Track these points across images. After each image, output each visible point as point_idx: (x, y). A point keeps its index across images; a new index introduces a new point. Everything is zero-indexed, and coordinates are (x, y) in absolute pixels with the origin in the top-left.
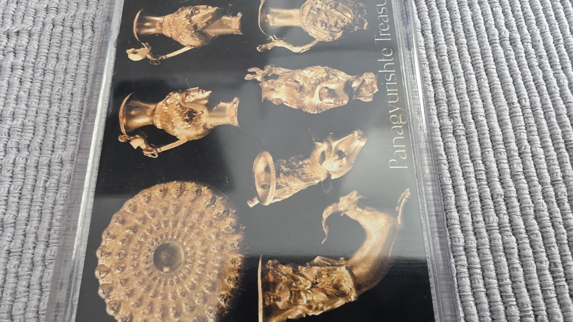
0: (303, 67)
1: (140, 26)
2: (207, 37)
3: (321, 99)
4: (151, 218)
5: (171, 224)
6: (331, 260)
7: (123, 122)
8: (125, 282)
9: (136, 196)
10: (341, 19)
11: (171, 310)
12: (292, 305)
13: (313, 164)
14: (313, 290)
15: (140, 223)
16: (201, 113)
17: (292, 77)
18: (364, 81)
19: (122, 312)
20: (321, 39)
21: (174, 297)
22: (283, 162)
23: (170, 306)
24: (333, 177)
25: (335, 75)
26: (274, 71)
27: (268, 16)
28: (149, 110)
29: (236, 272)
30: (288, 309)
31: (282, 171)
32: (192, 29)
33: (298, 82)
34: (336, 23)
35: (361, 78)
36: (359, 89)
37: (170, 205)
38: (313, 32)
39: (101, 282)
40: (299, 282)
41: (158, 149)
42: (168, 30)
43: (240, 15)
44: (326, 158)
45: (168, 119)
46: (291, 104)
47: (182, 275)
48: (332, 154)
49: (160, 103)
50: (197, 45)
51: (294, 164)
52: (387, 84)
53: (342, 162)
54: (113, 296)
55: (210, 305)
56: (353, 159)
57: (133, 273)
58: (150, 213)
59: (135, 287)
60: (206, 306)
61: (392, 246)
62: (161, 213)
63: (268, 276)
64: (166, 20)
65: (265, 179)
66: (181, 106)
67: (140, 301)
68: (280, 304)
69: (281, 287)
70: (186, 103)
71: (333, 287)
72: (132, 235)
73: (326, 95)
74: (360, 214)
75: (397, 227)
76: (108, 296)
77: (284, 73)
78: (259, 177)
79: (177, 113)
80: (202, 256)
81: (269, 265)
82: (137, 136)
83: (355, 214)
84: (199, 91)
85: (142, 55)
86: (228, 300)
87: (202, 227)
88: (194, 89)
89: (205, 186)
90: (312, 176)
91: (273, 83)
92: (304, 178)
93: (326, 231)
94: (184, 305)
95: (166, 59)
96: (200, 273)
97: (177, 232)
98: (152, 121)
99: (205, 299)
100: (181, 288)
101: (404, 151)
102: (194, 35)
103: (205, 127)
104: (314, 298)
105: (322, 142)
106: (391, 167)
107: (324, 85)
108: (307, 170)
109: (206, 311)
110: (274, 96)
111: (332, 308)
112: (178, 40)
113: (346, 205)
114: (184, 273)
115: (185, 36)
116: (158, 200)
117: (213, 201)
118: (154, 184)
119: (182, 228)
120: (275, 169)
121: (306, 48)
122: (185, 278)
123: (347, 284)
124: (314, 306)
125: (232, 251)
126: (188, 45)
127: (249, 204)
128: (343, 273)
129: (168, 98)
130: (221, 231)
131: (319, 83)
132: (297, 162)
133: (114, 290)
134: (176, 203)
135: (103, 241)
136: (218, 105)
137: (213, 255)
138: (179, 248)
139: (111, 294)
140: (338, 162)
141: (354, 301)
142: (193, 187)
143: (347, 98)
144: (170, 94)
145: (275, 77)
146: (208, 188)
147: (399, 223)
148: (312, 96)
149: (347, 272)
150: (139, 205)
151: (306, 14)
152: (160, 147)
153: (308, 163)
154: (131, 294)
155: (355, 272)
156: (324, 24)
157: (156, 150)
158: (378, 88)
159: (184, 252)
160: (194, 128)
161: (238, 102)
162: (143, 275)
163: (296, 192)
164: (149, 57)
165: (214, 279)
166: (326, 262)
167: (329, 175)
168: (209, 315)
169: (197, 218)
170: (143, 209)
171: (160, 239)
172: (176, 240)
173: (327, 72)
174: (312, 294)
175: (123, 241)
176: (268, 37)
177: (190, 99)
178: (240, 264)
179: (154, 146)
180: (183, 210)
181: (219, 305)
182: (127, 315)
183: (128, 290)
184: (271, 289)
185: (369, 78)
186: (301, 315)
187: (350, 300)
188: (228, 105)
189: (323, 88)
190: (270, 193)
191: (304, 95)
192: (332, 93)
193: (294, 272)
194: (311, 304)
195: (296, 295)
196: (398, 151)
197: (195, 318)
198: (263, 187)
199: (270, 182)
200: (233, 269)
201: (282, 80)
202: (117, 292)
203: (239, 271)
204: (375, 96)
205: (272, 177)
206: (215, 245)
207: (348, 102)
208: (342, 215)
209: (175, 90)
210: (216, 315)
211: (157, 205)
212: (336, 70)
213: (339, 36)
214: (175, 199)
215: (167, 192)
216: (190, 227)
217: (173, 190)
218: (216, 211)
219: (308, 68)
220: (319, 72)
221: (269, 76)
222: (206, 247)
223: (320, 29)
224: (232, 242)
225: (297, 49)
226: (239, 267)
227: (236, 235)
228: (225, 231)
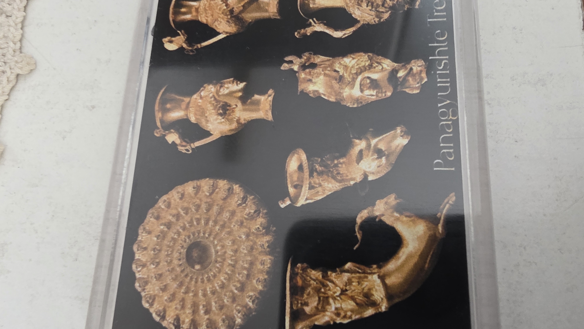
0: (344, 54)
1: (177, 13)
2: (244, 22)
3: (362, 91)
4: (184, 215)
5: (203, 222)
6: (363, 267)
7: (158, 115)
8: (159, 277)
9: (170, 192)
11: (201, 307)
12: (320, 311)
13: (349, 163)
14: (343, 297)
15: (173, 220)
16: (234, 106)
17: (331, 66)
18: (411, 69)
19: (156, 306)
20: (366, 21)
21: (205, 295)
22: (317, 160)
23: (200, 303)
24: (370, 178)
25: (379, 63)
26: (312, 59)
28: (183, 103)
29: (265, 274)
30: (315, 315)
31: (316, 170)
32: (228, 13)
33: (338, 72)
34: (384, 2)
35: (409, 67)
37: (203, 202)
38: (357, 13)
39: (138, 275)
40: (328, 288)
41: (192, 145)
42: (203, 16)
44: (364, 156)
45: (202, 112)
46: (328, 97)
47: (212, 273)
48: (371, 153)
49: (195, 96)
50: (233, 32)
51: (329, 162)
52: (438, 72)
53: (381, 161)
54: (148, 290)
55: (238, 305)
56: (393, 159)
57: (167, 269)
58: (183, 210)
59: (169, 282)
60: (235, 305)
61: (430, 256)
62: (193, 210)
63: (297, 280)
64: (202, 4)
65: (298, 178)
66: (215, 99)
67: (172, 297)
68: (307, 309)
69: (309, 292)
70: (220, 95)
71: (363, 295)
72: (166, 231)
73: (368, 86)
74: (397, 219)
75: (438, 235)
76: (144, 290)
77: (322, 62)
78: (291, 176)
79: (211, 106)
80: (232, 256)
81: (298, 268)
82: (172, 130)
83: (393, 219)
84: (233, 82)
85: (177, 44)
86: (256, 301)
87: (232, 226)
88: (228, 80)
89: (236, 184)
90: (347, 176)
91: (310, 72)
92: (339, 178)
93: (359, 236)
94: (213, 304)
95: (201, 48)
96: (229, 272)
97: (208, 230)
98: (187, 115)
99: (234, 299)
100: (211, 286)
101: (452, 151)
102: (230, 21)
103: (238, 121)
104: (344, 306)
105: (360, 139)
106: (435, 169)
107: (366, 74)
108: (342, 169)
109: (235, 311)
110: (311, 88)
111: (361, 317)
112: (214, 27)
113: (383, 210)
114: (214, 271)
115: (221, 22)
116: (191, 197)
117: (244, 200)
118: (187, 182)
119: (214, 226)
120: (309, 168)
121: (348, 32)
122: (215, 276)
123: (379, 293)
124: (343, 314)
125: (262, 252)
126: (224, 32)
127: (280, 204)
128: (374, 281)
129: (203, 90)
130: (252, 231)
131: (360, 73)
132: (334, 161)
133: (149, 284)
134: (209, 200)
135: (139, 236)
136: (253, 98)
137: (243, 255)
138: (211, 247)
139: (146, 287)
140: (377, 161)
141: (385, 312)
142: (225, 184)
143: (392, 89)
144: (205, 85)
145: (313, 66)
146: (239, 186)
147: (440, 231)
148: (353, 87)
149: (379, 281)
150: (172, 201)
152: (193, 142)
153: (344, 162)
154: (164, 289)
155: (388, 281)
156: (370, 4)
157: (190, 145)
158: (428, 77)
159: (215, 251)
160: (228, 122)
161: (273, 94)
162: (176, 270)
163: (330, 193)
164: (185, 46)
165: (244, 279)
166: (357, 269)
167: (366, 176)
168: (237, 315)
169: (229, 217)
170: (176, 206)
171: (192, 237)
172: (207, 238)
173: (371, 60)
174: (340, 301)
175: (158, 237)
176: (309, 20)
177: (224, 91)
178: (269, 266)
179: (188, 141)
180: (215, 208)
181: (246, 306)
182: (161, 309)
183: (162, 285)
184: (299, 293)
185: (417, 66)
186: (328, 322)
187: (380, 310)
188: (262, 98)
189: (365, 78)
190: (302, 194)
191: (344, 86)
192: (374, 84)
193: (323, 277)
194: (339, 312)
195: (324, 301)
196: (445, 151)
197: (224, 317)
198: (295, 187)
199: (302, 181)
200: (262, 271)
201: (321, 69)
202: (151, 286)
203: (268, 273)
204: (423, 87)
205: (305, 176)
206: (245, 245)
207: (392, 94)
208: (377, 220)
209: (210, 82)
210: (243, 316)
211: (190, 202)
212: (380, 57)
213: (387, 18)
214: (207, 197)
215: (200, 189)
216: (221, 225)
217: (206, 187)
218: (247, 211)
219: (349, 55)
220: (361, 60)
221: (306, 65)
222: (236, 247)
223: (365, 9)
224: (262, 243)
225: (338, 34)
226: (268, 269)
227: (266, 236)
228: (255, 232)
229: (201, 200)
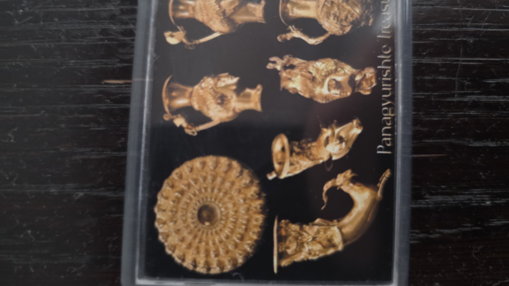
0: (316, 59)
1: (176, 10)
2: (235, 23)
3: (329, 90)
4: (194, 184)
5: (209, 190)
6: (327, 222)
7: (166, 102)
8: (178, 231)
9: (181, 166)
10: (351, 14)
11: (212, 252)
12: (298, 252)
13: (319, 147)
14: (314, 242)
15: (185, 188)
16: (230, 98)
17: (306, 68)
18: (365, 75)
19: (177, 252)
20: (333, 32)
21: (214, 244)
22: (296, 144)
23: (211, 249)
24: (334, 158)
25: (342, 68)
26: (292, 61)
27: (289, 6)
28: (187, 92)
29: (258, 228)
30: (295, 254)
31: (294, 151)
32: (221, 14)
33: (311, 73)
34: (346, 18)
35: (363, 73)
36: (360, 83)
37: (209, 175)
38: (326, 25)
39: (160, 230)
40: (303, 237)
41: (197, 128)
42: (200, 14)
43: (263, 3)
44: (330, 142)
45: (204, 101)
46: (304, 94)
47: (219, 228)
48: (334, 139)
49: (196, 87)
50: (226, 31)
51: (304, 145)
52: (384, 79)
53: (342, 146)
54: (170, 241)
55: (240, 250)
56: (350, 144)
57: (183, 225)
58: (193, 181)
59: (185, 235)
60: (237, 250)
61: (371, 213)
62: (201, 180)
63: (281, 231)
64: (198, 4)
65: (281, 157)
66: (214, 91)
67: (189, 246)
68: (289, 251)
69: (290, 240)
70: (218, 87)
71: (327, 240)
72: (181, 197)
73: (334, 86)
74: (352, 188)
75: (377, 199)
76: (166, 241)
77: (300, 64)
78: (276, 155)
79: (211, 96)
80: (233, 215)
81: (282, 223)
82: (179, 115)
83: (348, 188)
84: (228, 77)
85: (178, 39)
86: (253, 247)
87: (232, 193)
88: (224, 74)
89: (234, 160)
90: (317, 156)
91: (290, 72)
92: (312, 157)
93: (325, 199)
94: (221, 250)
95: (199, 44)
96: (232, 227)
97: (214, 196)
98: (190, 103)
99: (236, 246)
100: (218, 238)
101: (389, 139)
102: (223, 21)
104: (314, 248)
105: (327, 128)
106: (378, 152)
107: (333, 77)
108: (314, 151)
109: (237, 254)
110: (290, 85)
111: (325, 255)
112: (209, 26)
113: (342, 181)
115: (215, 22)
116: (199, 170)
117: (241, 173)
118: (195, 157)
119: (218, 193)
120: (289, 149)
121: (320, 40)
122: (221, 230)
123: (338, 239)
124: (313, 253)
125: (256, 212)
126: (218, 31)
127: (268, 177)
128: (335, 231)
129: (203, 82)
130: (248, 197)
131: (328, 75)
132: (307, 144)
133: (170, 237)
134: (213, 173)
135: (158, 201)
136: (245, 91)
137: (242, 214)
138: (216, 209)
139: (168, 239)
140: (339, 146)
141: (341, 251)
142: (225, 161)
143: (351, 90)
144: (205, 78)
145: (292, 67)
146: (237, 162)
147: (379, 196)
148: (322, 87)
149: (338, 231)
150: (184, 174)
151: (321, 6)
152: (198, 126)
153: (315, 146)
154: (183, 240)
155: (344, 231)
156: (336, 18)
157: (195, 129)
158: (376, 83)
159: (220, 211)
160: (225, 111)
161: (262, 89)
162: (191, 226)
163: (305, 169)
164: (185, 41)
165: (243, 232)
166: (323, 223)
167: (331, 157)
168: (239, 257)
169: (229, 186)
170: (187, 177)
171: (201, 201)
172: (214, 202)
173: (336, 65)
174: (312, 245)
175: (174, 201)
176: (287, 27)
177: (221, 84)
178: (261, 222)
179: (194, 125)
180: (219, 180)
181: (245, 251)
182: (181, 254)
183: (180, 237)
184: (284, 241)
185: (369, 72)
186: (303, 259)
187: (338, 250)
188: (253, 92)
189: (331, 80)
190: (285, 169)
191: (316, 85)
192: (338, 85)
193: (300, 229)
194: (311, 252)
195: (301, 245)
196: (385, 139)
197: (229, 258)
198: (279, 163)
199: (285, 160)
200: (257, 225)
201: (298, 70)
202: (172, 238)
203: (261, 227)
204: (374, 90)
205: (287, 156)
206: (243, 207)
207: (351, 94)
208: (338, 188)
209: (208, 75)
210: (244, 257)
211: (198, 175)
212: (343, 63)
213: (348, 31)
214: (212, 170)
215: (206, 165)
216: (224, 192)
217: (210, 163)
218: (244, 181)
219: (320, 60)
220: (329, 64)
221: (287, 65)
222: (236, 209)
223: (332, 22)
224: (255, 205)
225: (312, 41)
226: (261, 225)
227: (259, 200)
228: (251, 197)
229: (207, 173)
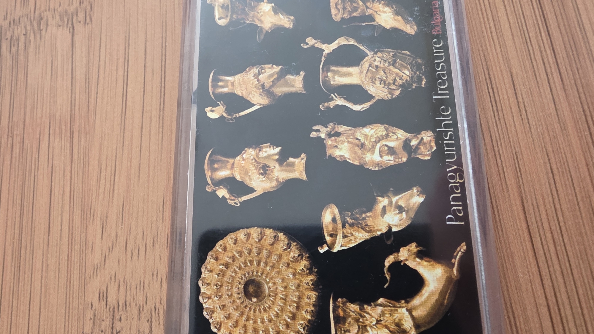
0: (364, 125)
1: (215, 86)
2: (274, 96)
3: (381, 156)
4: (239, 257)
5: (255, 263)
6: (393, 302)
7: (208, 174)
8: (223, 307)
9: (224, 239)
10: (399, 77)
13: (375, 217)
14: (378, 326)
15: (230, 261)
16: (273, 167)
17: (353, 135)
18: (422, 139)
20: (380, 97)
22: (348, 214)
24: (394, 230)
25: (394, 133)
26: (337, 129)
27: (329, 74)
28: (229, 164)
29: (311, 306)
31: (347, 222)
32: (259, 88)
33: (359, 140)
34: (395, 81)
35: (420, 137)
36: (417, 147)
37: (253, 247)
38: (372, 90)
39: (205, 306)
40: (365, 319)
41: (240, 199)
42: (239, 89)
43: (302, 73)
44: (387, 211)
45: (246, 172)
46: (353, 161)
47: (267, 305)
48: (392, 209)
49: (238, 158)
50: (266, 104)
51: (358, 216)
52: (445, 142)
54: (215, 318)
55: (292, 331)
56: (412, 214)
57: (228, 301)
58: (238, 253)
59: (231, 312)
60: (289, 331)
61: (448, 294)
62: (246, 253)
63: (338, 311)
64: (237, 79)
65: (333, 228)
66: (256, 161)
67: (236, 323)
69: (350, 321)
70: (260, 158)
71: (395, 325)
72: (225, 270)
73: (386, 152)
74: (419, 264)
75: (453, 277)
76: (211, 317)
77: (346, 131)
78: (327, 227)
79: (253, 167)
80: (283, 291)
81: (339, 302)
82: (221, 186)
83: (414, 263)
84: (270, 147)
85: (218, 113)
86: (306, 328)
87: (280, 267)
88: (266, 145)
89: (281, 232)
90: (374, 227)
91: (336, 140)
92: (367, 229)
93: (388, 277)
94: (271, 329)
95: (239, 117)
96: (282, 304)
97: (261, 270)
98: (232, 174)
99: (288, 326)
100: (267, 316)
101: (460, 208)
102: (262, 94)
103: (277, 180)
104: (380, 333)
105: (383, 197)
106: (448, 223)
107: (384, 142)
108: (370, 222)
110: (337, 153)
112: (249, 99)
113: (406, 256)
114: (269, 303)
115: (254, 95)
116: (244, 243)
117: (289, 245)
118: (239, 230)
119: (265, 267)
120: (341, 220)
121: (366, 106)
122: (270, 307)
123: (408, 323)
125: (307, 288)
126: (258, 103)
127: (319, 250)
128: (403, 314)
129: (244, 153)
130: (297, 272)
131: (379, 141)
132: (362, 215)
133: (215, 313)
134: (259, 245)
135: (203, 274)
136: (288, 161)
137: (292, 291)
138: (264, 284)
139: (213, 316)
140: (398, 216)
142: (271, 233)
143: (406, 155)
144: (246, 149)
145: (338, 134)
146: (284, 235)
147: (455, 274)
148: (373, 153)
149: (407, 314)
150: (228, 245)
151: (365, 72)
152: (241, 197)
153: (370, 216)
154: (228, 317)
155: (415, 314)
156: (382, 82)
157: (238, 200)
158: (436, 146)
159: (268, 287)
160: (268, 181)
161: (306, 158)
163: (361, 241)
164: (224, 115)
165: (295, 310)
166: (389, 304)
167: (390, 228)
169: (277, 259)
170: (231, 249)
171: (247, 275)
172: (260, 277)
173: (387, 130)
174: (377, 329)
175: (218, 275)
176: (330, 95)
177: (263, 154)
178: (314, 300)
179: (236, 196)
180: (265, 253)
183: (226, 314)
184: (342, 322)
185: (427, 136)
188: (297, 161)
189: (383, 145)
190: (337, 242)
191: (365, 152)
192: (391, 151)
193: (360, 309)
195: (363, 329)
196: (455, 208)
198: (331, 236)
199: (337, 231)
200: (309, 304)
201: (345, 137)
202: (217, 315)
203: (314, 305)
204: (433, 154)
205: (339, 227)
206: (293, 283)
207: (407, 160)
208: (403, 264)
209: (250, 146)
211: (243, 247)
212: (395, 128)
213: (397, 94)
214: (257, 243)
215: (250, 236)
216: (271, 266)
217: (255, 234)
218: (292, 255)
219: (368, 125)
220: (379, 130)
221: (332, 133)
222: (285, 284)
223: (379, 86)
224: (307, 281)
225: (357, 108)
226: (314, 303)
227: (310, 275)
228: (301, 272)
229: (251, 245)
